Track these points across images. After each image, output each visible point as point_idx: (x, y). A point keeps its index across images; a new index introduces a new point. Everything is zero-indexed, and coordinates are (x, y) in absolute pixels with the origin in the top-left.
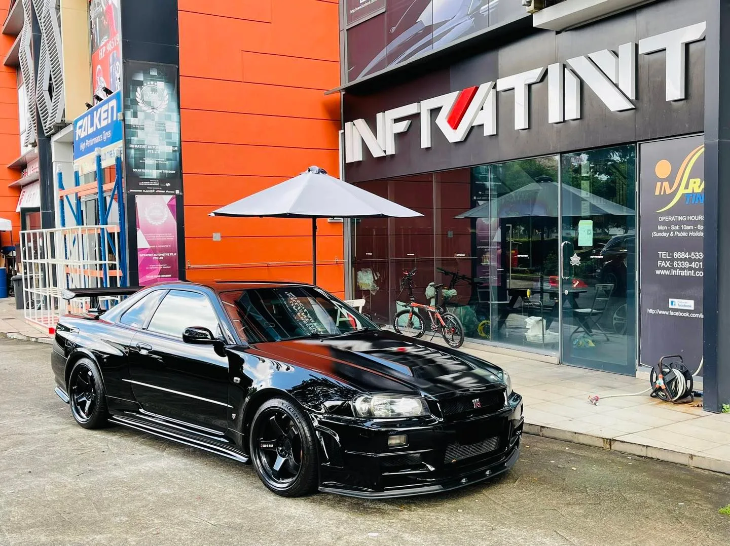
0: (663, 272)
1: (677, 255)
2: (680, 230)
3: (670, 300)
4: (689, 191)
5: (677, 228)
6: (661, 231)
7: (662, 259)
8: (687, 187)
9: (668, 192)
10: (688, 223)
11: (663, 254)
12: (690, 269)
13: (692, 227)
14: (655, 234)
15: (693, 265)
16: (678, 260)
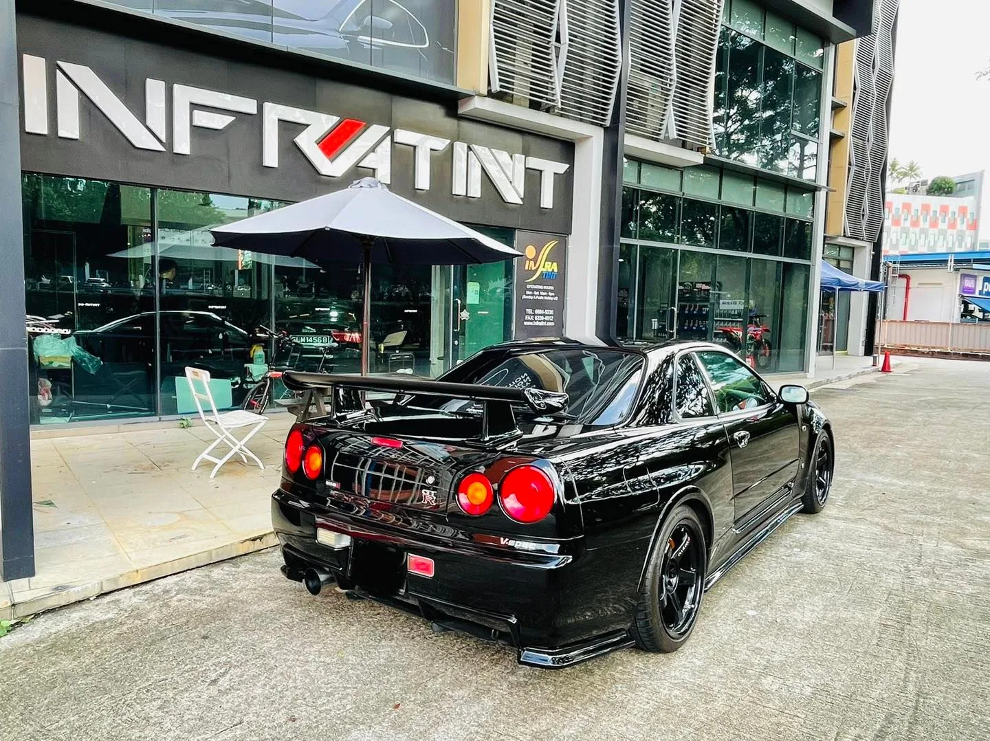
0: (528, 323)
1: (538, 312)
2: (539, 295)
4: (545, 270)
5: (538, 293)
6: (529, 295)
7: (528, 315)
9: (534, 268)
10: (544, 291)
12: (544, 321)
13: (546, 293)
14: (524, 297)
15: (546, 319)
16: (537, 315)
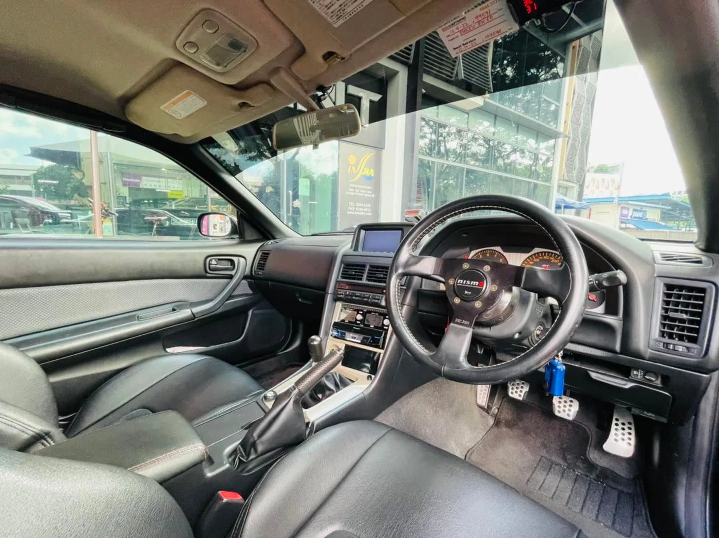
0: (351, 213)
1: (358, 205)
2: (360, 193)
4: (364, 174)
5: (358, 191)
6: (351, 192)
7: (350, 206)
8: (363, 172)
9: (355, 172)
10: (364, 189)
11: (351, 204)
12: (363, 211)
13: (365, 192)
14: (347, 193)
15: (365, 210)
16: (358, 207)
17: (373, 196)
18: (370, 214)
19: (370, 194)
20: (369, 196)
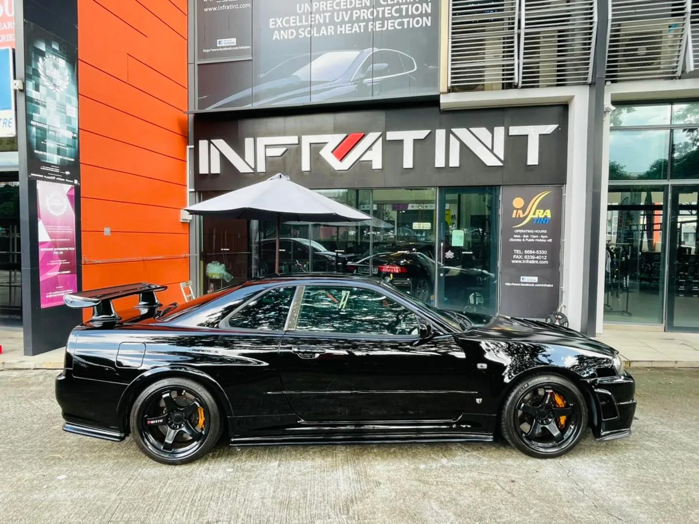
0: (517, 262)
1: (527, 252)
2: (530, 238)
3: (522, 277)
4: (536, 216)
5: (527, 236)
6: (517, 238)
7: (516, 254)
8: (534, 214)
9: (522, 216)
10: (535, 234)
11: (518, 251)
12: (535, 259)
13: (537, 236)
14: (512, 240)
15: (538, 258)
16: (527, 254)
17: (550, 240)
18: (547, 262)
19: (545, 239)
20: (545, 241)
